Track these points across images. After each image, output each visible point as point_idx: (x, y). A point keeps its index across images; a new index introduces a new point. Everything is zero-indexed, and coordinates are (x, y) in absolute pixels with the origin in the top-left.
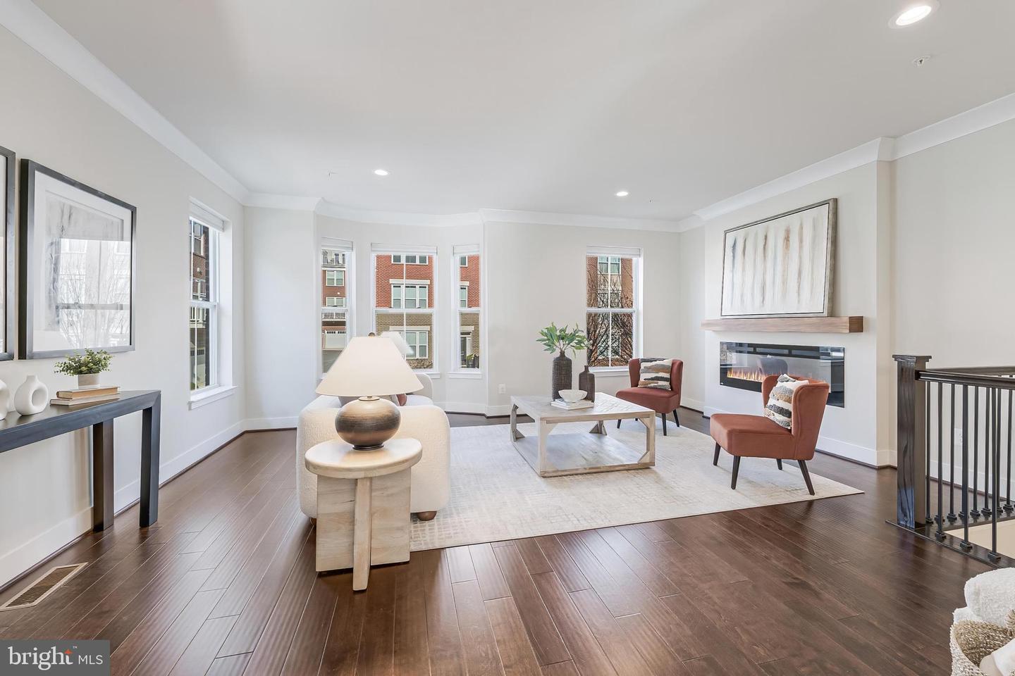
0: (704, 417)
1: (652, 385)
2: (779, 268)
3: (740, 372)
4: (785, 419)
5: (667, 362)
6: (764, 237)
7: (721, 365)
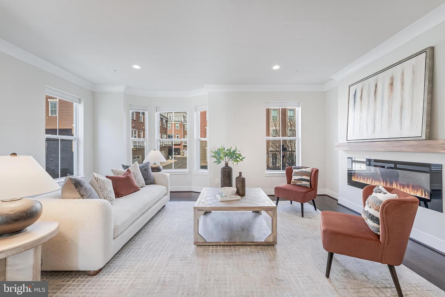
0: (338, 204)
1: (299, 183)
2: (386, 106)
3: (360, 178)
4: (375, 225)
5: (309, 170)
6: (375, 86)
7: (348, 171)
